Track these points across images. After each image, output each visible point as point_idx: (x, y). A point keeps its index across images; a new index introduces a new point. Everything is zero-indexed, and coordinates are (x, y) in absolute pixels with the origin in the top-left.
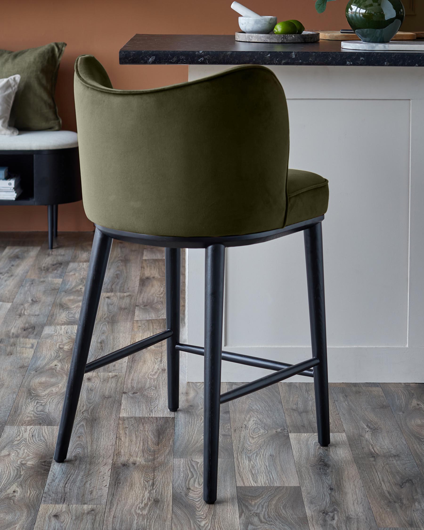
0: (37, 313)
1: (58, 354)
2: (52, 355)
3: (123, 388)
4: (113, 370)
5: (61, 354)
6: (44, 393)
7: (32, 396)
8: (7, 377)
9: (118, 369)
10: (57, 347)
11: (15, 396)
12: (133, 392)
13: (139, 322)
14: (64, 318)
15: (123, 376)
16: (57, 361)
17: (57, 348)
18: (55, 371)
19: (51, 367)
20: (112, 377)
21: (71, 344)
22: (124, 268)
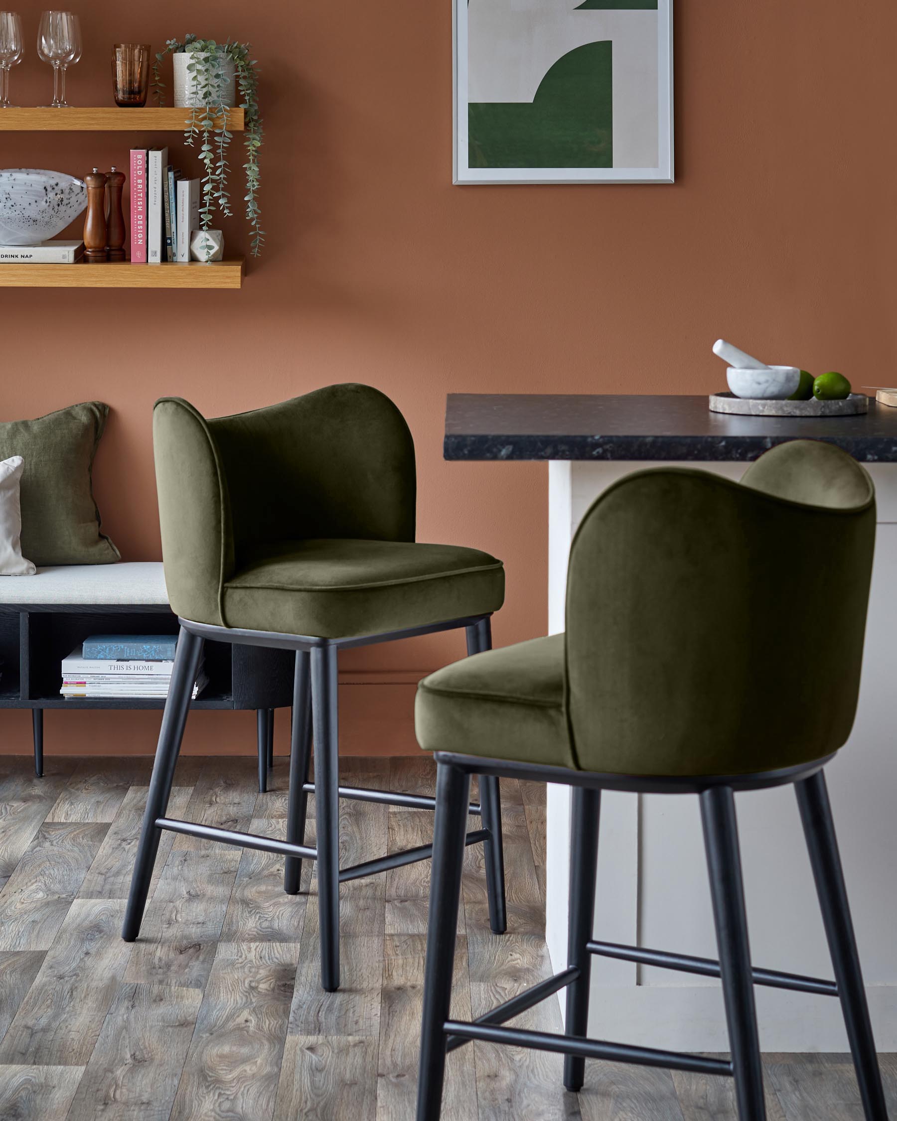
0: (201, 919)
1: (249, 1000)
2: (237, 1001)
3: (376, 1066)
4: (356, 1031)
5: (254, 1000)
6: (230, 1076)
7: (208, 1082)
8: (159, 1045)
9: (364, 1028)
10: (247, 985)
11: (176, 1082)
12: (396, 1074)
13: (395, 938)
14: (253, 929)
15: (375, 1043)
16: (249, 1010)
17: (245, 988)
18: (247, 1032)
19: (237, 1025)
20: (355, 1045)
21: (270, 980)
22: (355, 829)
